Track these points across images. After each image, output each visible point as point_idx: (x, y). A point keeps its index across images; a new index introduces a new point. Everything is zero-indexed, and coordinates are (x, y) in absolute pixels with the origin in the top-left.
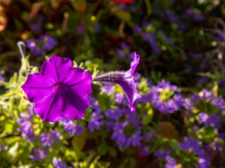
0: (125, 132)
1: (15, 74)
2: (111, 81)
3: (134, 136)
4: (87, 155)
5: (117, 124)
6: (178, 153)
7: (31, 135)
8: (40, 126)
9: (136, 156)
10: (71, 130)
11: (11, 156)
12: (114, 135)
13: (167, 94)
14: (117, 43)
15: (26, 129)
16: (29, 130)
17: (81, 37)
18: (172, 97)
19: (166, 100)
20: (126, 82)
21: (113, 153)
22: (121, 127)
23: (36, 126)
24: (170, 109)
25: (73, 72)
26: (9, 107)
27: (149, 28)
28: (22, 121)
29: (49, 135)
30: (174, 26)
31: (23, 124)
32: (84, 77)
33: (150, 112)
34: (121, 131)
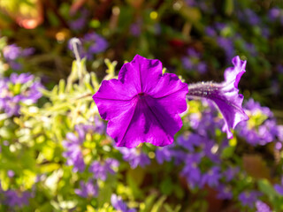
0: (199, 167)
1: (62, 83)
2: (202, 95)
3: (211, 173)
4: (147, 194)
5: (190, 155)
6: (271, 198)
7: (79, 163)
8: (91, 153)
9: (210, 199)
10: (133, 160)
11: (49, 190)
12: (186, 169)
13: (257, 119)
14: (181, 50)
15: (74, 155)
16: (78, 157)
17: (136, 40)
18: (263, 123)
19: (256, 128)
20: (224, 97)
21: (180, 194)
22: (194, 159)
23: (86, 152)
24: (262, 139)
25: (163, 80)
26: (52, 125)
27: (227, 31)
28: (70, 145)
29: (103, 164)
30: (257, 30)
31: (70, 149)
32: (177, 87)
33: (233, 142)
34: (194, 165)
